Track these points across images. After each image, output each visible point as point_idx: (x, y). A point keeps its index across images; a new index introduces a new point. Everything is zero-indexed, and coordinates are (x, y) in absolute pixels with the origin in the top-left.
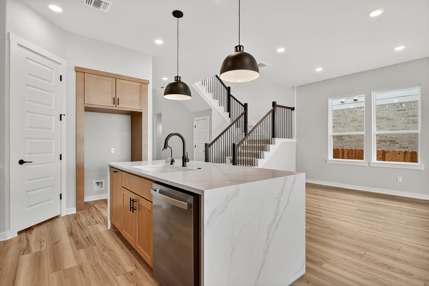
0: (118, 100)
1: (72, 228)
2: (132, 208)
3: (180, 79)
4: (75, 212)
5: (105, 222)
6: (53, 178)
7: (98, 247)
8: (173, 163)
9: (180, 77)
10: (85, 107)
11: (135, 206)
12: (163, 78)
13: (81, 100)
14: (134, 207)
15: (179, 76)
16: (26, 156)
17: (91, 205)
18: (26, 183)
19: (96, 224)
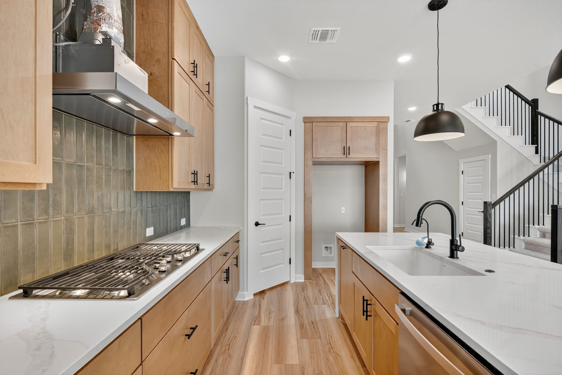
0: (349, 148)
1: (298, 301)
2: (365, 311)
3: (442, 107)
4: (303, 281)
5: (333, 303)
6: (283, 240)
7: (323, 344)
8: (431, 246)
9: (442, 104)
10: (313, 161)
11: (370, 310)
12: (408, 108)
13: (309, 154)
14: (368, 310)
15: (440, 102)
16: (261, 218)
17: (319, 273)
18: (261, 245)
19: (323, 304)
